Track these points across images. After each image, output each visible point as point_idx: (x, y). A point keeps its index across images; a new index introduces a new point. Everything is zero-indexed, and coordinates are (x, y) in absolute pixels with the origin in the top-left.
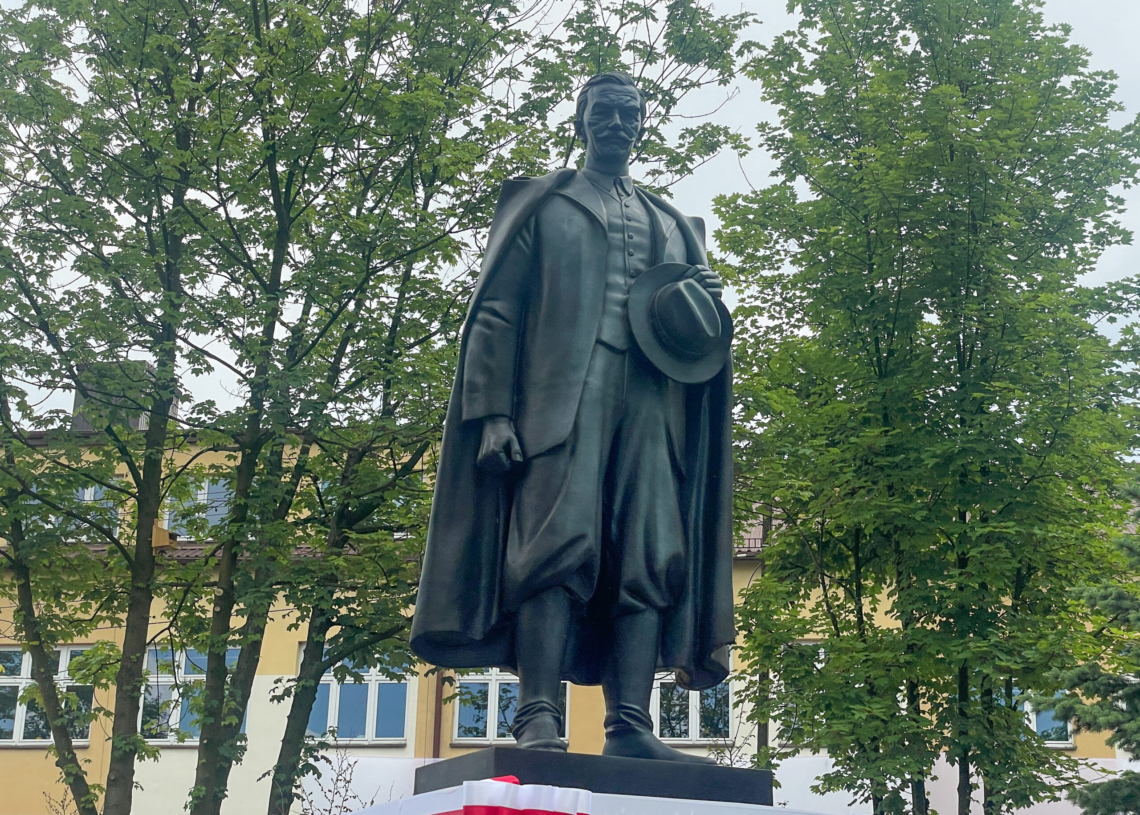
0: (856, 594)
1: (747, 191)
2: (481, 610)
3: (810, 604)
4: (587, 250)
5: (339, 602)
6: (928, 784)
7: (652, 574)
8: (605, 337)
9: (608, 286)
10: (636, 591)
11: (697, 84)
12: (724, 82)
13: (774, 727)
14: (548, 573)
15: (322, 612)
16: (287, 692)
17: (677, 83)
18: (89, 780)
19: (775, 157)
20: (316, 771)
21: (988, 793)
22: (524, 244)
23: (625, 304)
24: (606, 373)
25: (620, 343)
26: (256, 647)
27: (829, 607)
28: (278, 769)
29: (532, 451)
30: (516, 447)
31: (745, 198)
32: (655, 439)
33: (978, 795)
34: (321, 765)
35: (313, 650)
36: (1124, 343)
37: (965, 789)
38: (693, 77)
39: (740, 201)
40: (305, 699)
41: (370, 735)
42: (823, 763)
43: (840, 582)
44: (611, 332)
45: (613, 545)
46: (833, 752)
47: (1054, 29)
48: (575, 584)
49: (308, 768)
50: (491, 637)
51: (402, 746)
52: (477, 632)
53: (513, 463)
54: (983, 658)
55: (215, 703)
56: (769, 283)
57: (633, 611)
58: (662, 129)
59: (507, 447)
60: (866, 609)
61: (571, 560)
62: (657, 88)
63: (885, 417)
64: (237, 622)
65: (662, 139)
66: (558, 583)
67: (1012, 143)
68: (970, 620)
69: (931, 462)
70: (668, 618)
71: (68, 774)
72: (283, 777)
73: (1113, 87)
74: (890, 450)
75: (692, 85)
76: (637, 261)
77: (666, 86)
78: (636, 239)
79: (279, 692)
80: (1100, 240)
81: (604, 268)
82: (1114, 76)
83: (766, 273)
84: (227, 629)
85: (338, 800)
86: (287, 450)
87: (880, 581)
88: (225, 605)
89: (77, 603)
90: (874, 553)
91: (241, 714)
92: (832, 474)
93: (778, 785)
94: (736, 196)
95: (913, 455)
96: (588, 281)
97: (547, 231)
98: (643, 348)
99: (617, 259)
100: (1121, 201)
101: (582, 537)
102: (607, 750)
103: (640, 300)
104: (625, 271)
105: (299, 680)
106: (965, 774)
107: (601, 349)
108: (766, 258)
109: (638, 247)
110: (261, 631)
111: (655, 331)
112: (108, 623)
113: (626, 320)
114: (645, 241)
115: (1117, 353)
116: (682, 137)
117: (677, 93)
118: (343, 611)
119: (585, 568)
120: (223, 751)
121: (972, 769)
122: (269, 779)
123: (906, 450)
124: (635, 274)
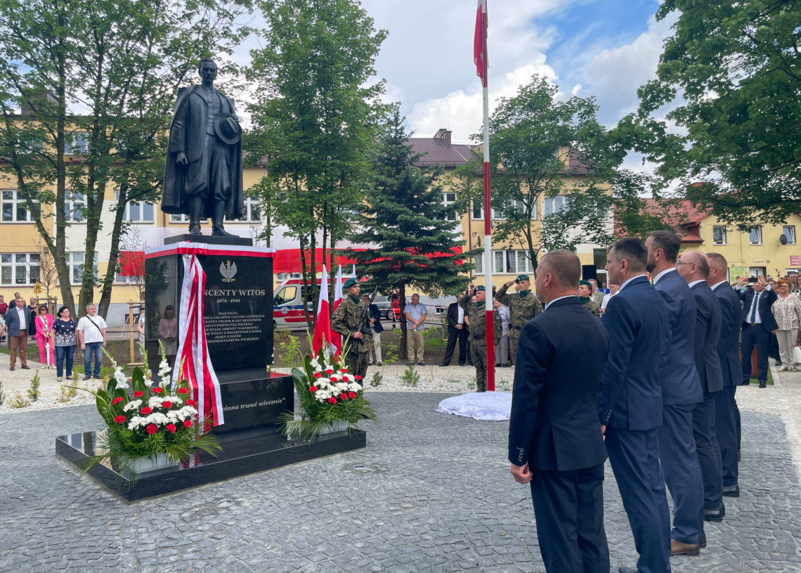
0: (296, 179)
1: (260, 49)
2: (179, 200)
3: (282, 182)
4: (203, 108)
5: (130, 181)
6: (315, 234)
7: (223, 192)
8: (208, 132)
9: (209, 118)
10: (219, 196)
11: (241, 13)
12: (250, 13)
13: (272, 218)
14: (196, 192)
15: (124, 184)
16: (115, 209)
17: (235, 12)
18: (50, 236)
19: (268, 41)
20: (126, 233)
21: (332, 237)
22: (186, 105)
23: (213, 123)
24: (209, 142)
25: (212, 134)
26: (103, 194)
27: (288, 183)
28: (114, 232)
29: (191, 161)
30: (186, 160)
31: (260, 51)
32: (222, 159)
33: (329, 238)
34: (128, 231)
35: (122, 197)
36: (374, 105)
37: (325, 236)
38: (240, 10)
39: (258, 52)
40: (120, 211)
41: (141, 220)
42: (286, 228)
43: (290, 176)
44: (210, 130)
45: (212, 184)
46: (289, 226)
47: (356, 3)
48: (203, 195)
49: (124, 232)
50: (182, 207)
51: (153, 224)
52: (178, 206)
53: (186, 164)
54: (331, 199)
55: (91, 212)
56: (268, 80)
57: (219, 201)
58: (230, 28)
59: (184, 160)
60: (299, 184)
61: (201, 189)
62: (228, 13)
63: (303, 127)
64: (96, 187)
65: (231, 31)
66: (199, 195)
67: (341, 41)
68: (328, 189)
69: (315, 142)
70: (227, 202)
71: (43, 234)
72: (116, 235)
73: (373, 23)
74: (304, 138)
75: (240, 13)
76: (216, 111)
77: (231, 13)
78: (216, 105)
79: (112, 209)
80: (368, 73)
81: (207, 113)
82: (373, 20)
83: (267, 77)
84: (93, 189)
85: (135, 242)
86: (108, 130)
87: (303, 176)
88: (91, 181)
89: (38, 178)
90: (301, 168)
91: (99, 215)
92: (286, 144)
93: (272, 235)
94: (257, 50)
95: (311, 140)
96: (203, 117)
97: (192, 102)
98: (219, 135)
99: (211, 111)
100: (374, 60)
101: (204, 183)
102: (213, 234)
103: (217, 122)
104: (213, 114)
105: (118, 205)
106: (325, 232)
107: (207, 135)
108: (267, 72)
109: (217, 108)
110: (104, 190)
111: (222, 131)
112: (49, 184)
113: (214, 127)
114: (219, 106)
115: (372, 109)
116: (237, 31)
117: (235, 16)
118: (132, 184)
119: (205, 190)
120: (95, 227)
121: (327, 230)
122: (111, 236)
123: (309, 138)
124: (216, 115)
